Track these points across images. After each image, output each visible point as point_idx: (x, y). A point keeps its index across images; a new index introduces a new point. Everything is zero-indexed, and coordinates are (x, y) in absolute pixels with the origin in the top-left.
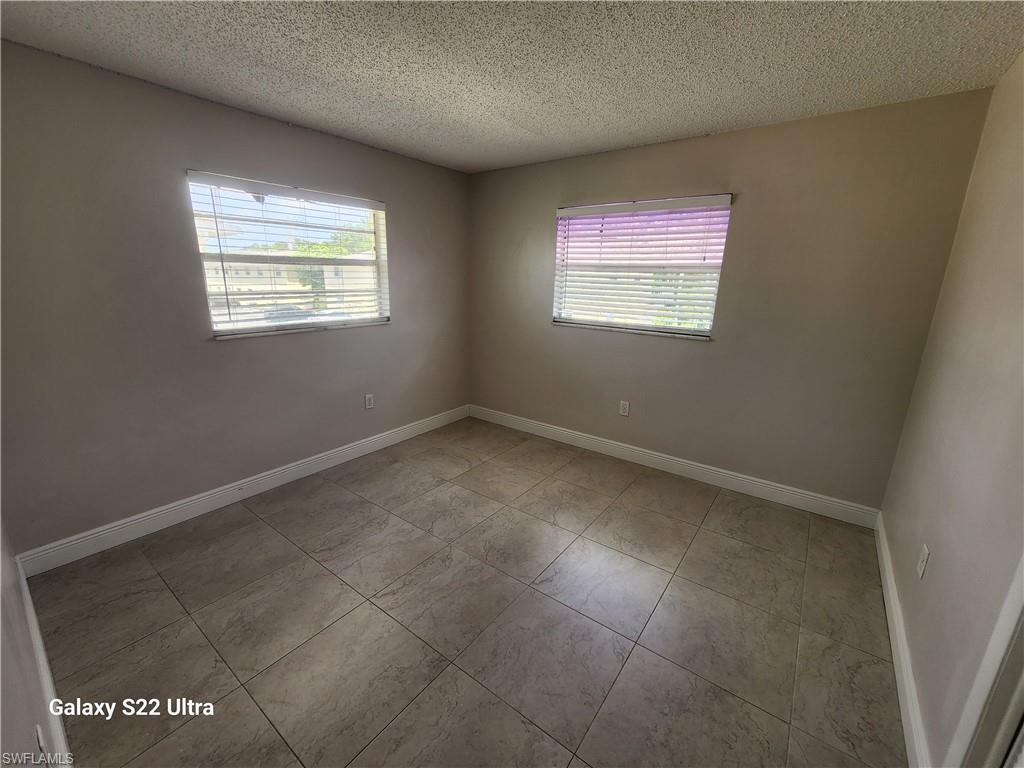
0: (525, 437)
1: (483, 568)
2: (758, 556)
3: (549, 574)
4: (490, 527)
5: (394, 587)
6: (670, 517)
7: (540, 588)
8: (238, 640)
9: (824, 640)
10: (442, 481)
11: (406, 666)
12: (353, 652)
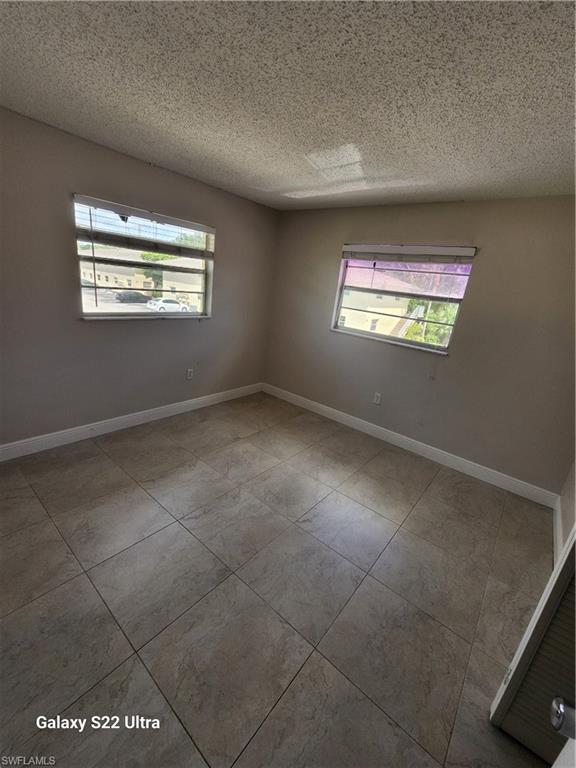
0: (301, 411)
1: (261, 507)
2: (464, 519)
3: (308, 516)
4: (269, 477)
5: (197, 513)
6: (403, 483)
7: (302, 525)
8: (83, 540)
9: (504, 586)
10: (238, 439)
11: (201, 571)
12: (164, 557)
